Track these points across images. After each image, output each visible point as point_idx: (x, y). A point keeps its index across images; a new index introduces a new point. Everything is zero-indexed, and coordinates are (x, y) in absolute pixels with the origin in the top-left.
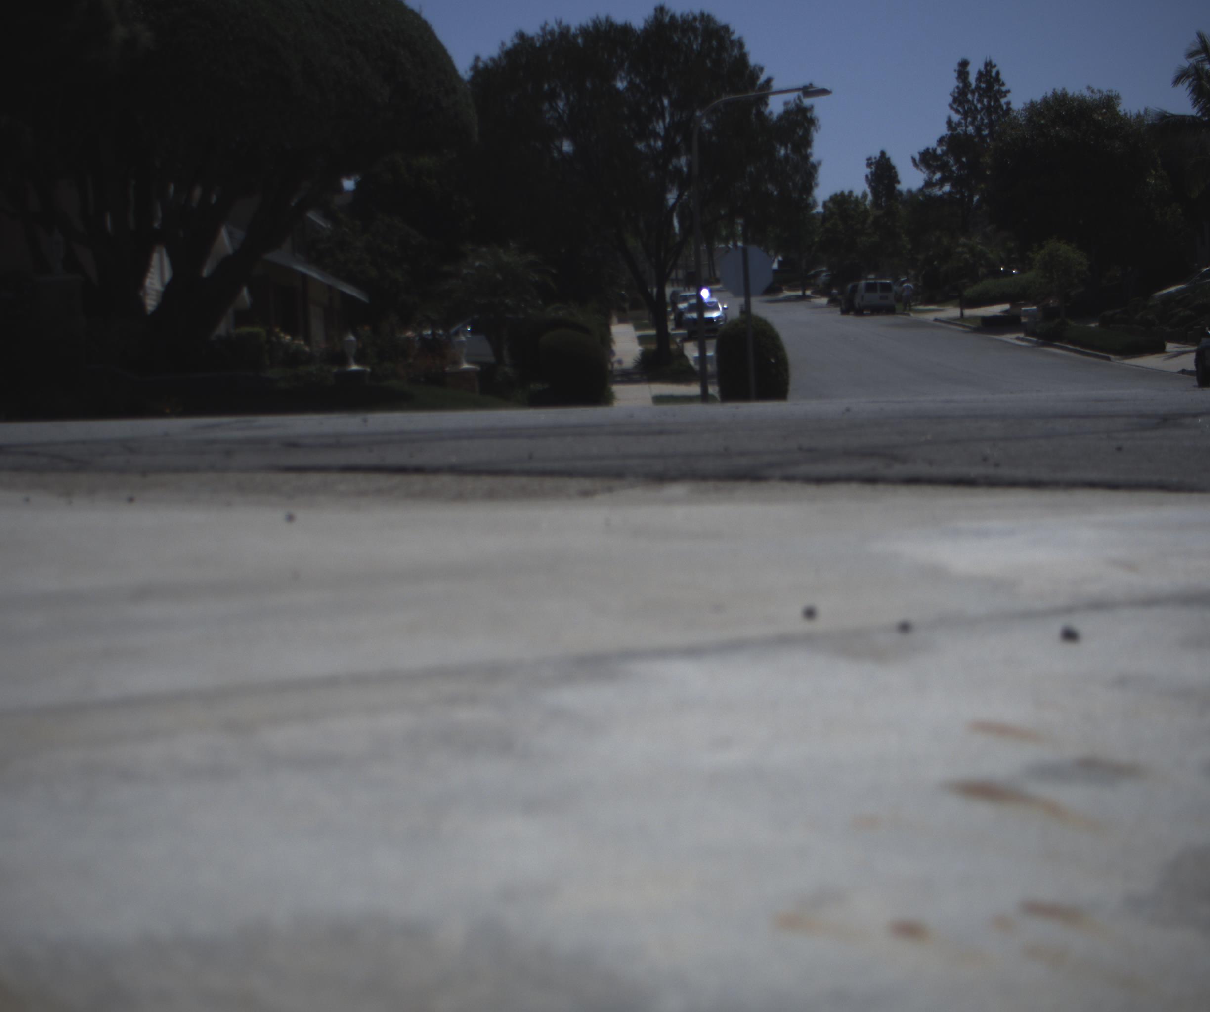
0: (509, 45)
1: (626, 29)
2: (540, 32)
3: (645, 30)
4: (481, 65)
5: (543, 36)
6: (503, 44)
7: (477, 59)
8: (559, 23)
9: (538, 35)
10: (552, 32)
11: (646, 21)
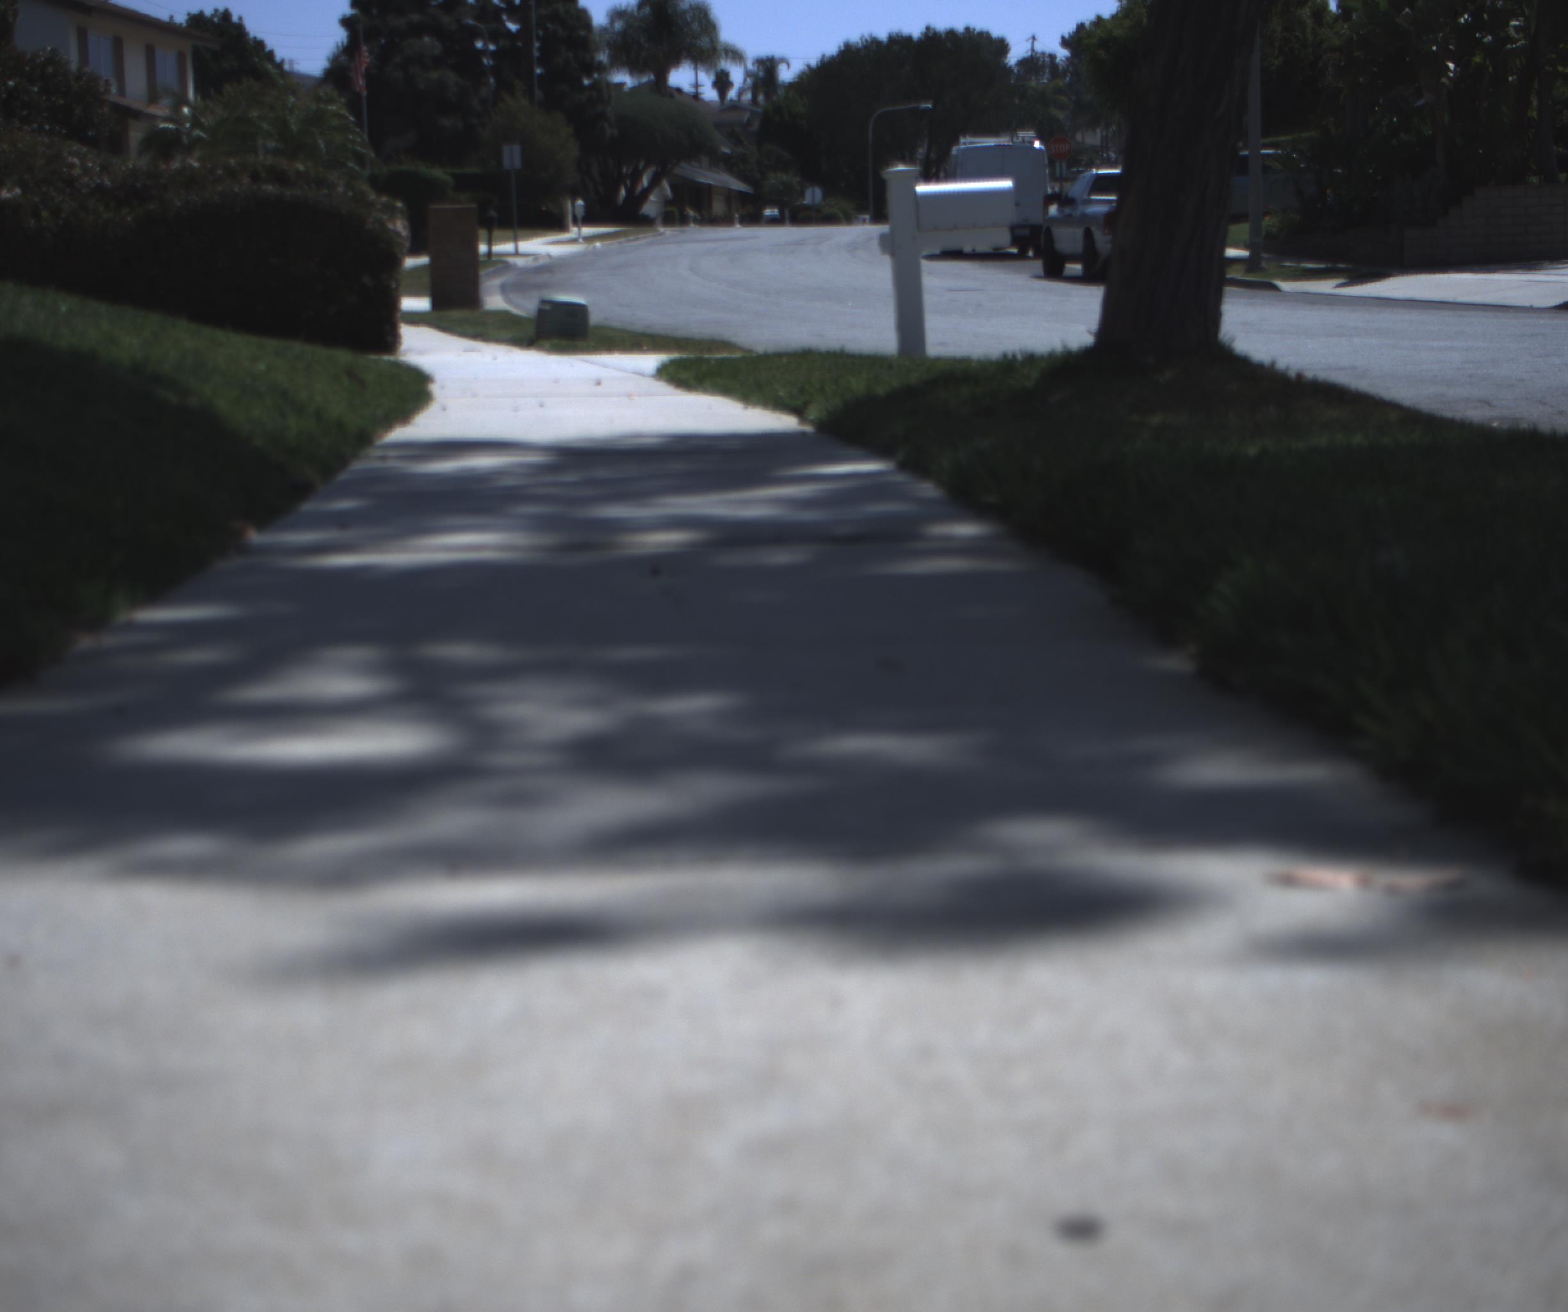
0: (843, 48)
1: (909, 39)
2: (859, 41)
3: (920, 40)
4: (826, 60)
5: (862, 42)
6: (839, 47)
7: (824, 56)
8: (871, 36)
9: (858, 43)
10: (866, 41)
11: (922, 34)
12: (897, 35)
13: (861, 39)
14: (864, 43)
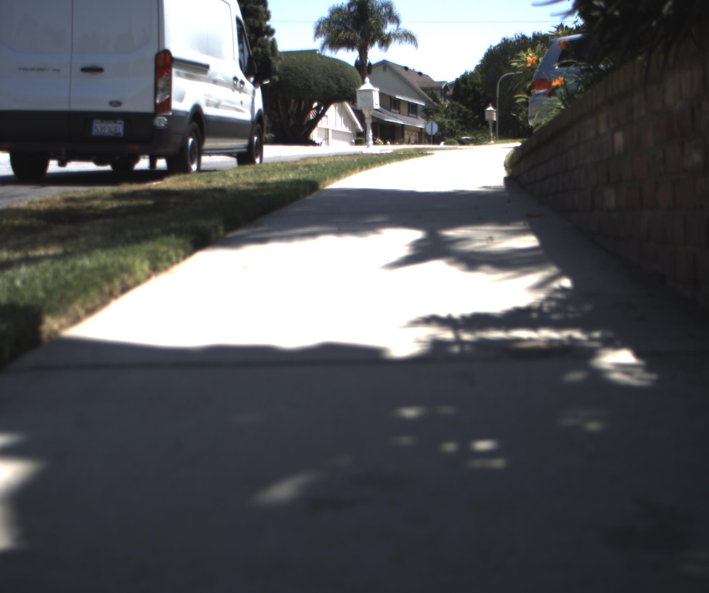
7: (491, 46)
12: (538, 33)
13: (515, 35)
14: (517, 38)
